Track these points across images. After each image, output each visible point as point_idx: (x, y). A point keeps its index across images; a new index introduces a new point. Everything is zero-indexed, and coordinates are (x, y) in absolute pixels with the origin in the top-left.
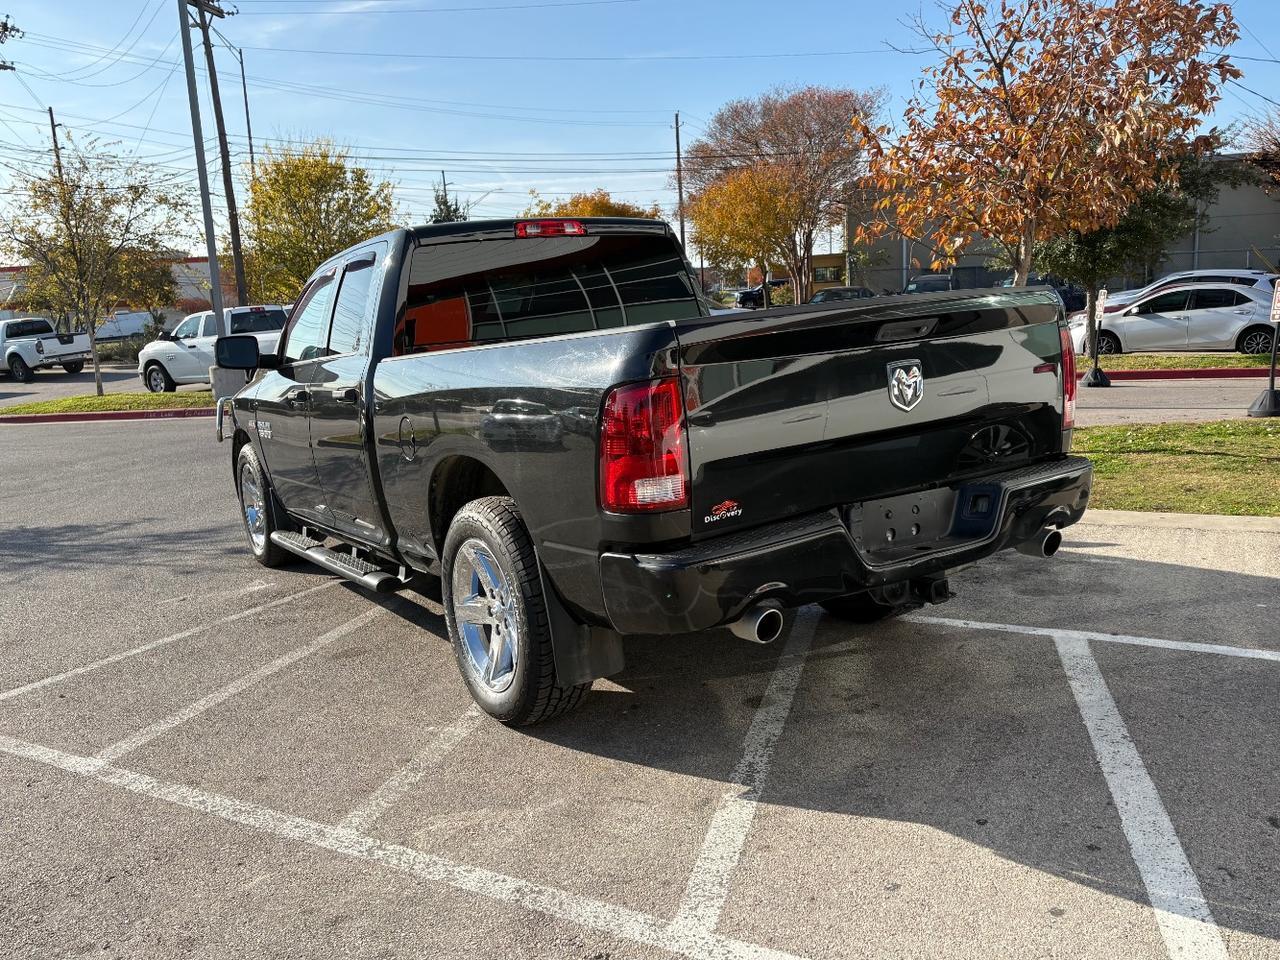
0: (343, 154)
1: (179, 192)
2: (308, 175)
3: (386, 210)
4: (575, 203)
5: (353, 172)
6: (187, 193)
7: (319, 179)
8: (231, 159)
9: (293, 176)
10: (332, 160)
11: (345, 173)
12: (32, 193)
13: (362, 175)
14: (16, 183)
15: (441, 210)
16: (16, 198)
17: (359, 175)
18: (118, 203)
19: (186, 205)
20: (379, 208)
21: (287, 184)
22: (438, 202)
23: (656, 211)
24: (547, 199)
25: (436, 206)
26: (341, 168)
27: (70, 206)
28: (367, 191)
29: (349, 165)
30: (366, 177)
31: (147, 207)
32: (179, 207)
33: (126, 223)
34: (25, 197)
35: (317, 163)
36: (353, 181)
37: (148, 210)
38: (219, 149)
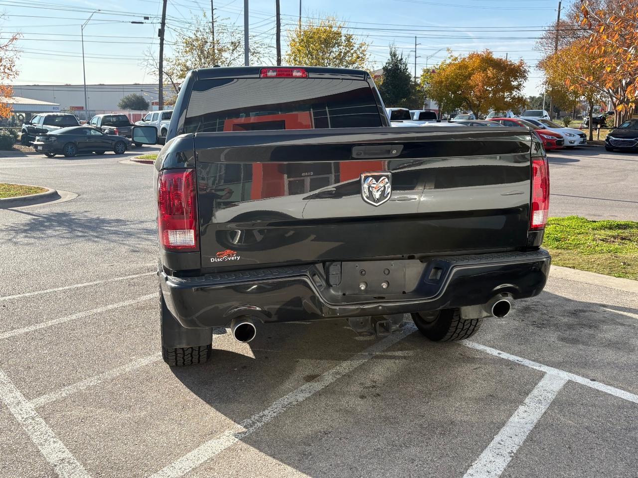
0: (342, 25)
1: (257, 45)
2: (320, 37)
3: (363, 59)
4: (471, 57)
5: (345, 36)
6: (260, 46)
7: (325, 40)
8: (281, 28)
9: (311, 38)
10: (335, 29)
11: (341, 37)
12: (185, 45)
13: (350, 38)
14: (178, 39)
15: (392, 59)
16: (178, 47)
17: (349, 38)
18: (225, 51)
19: (259, 53)
20: (358, 57)
21: (308, 42)
22: (391, 55)
23: (521, 63)
24: (456, 54)
25: (389, 57)
26: (339, 34)
27: (202, 52)
28: (352, 48)
29: (344, 32)
30: (352, 39)
31: (240, 53)
32: (255, 54)
33: (228, 62)
34: (182, 47)
35: (325, 31)
36: (345, 41)
37: (240, 55)
38: (276, 22)
